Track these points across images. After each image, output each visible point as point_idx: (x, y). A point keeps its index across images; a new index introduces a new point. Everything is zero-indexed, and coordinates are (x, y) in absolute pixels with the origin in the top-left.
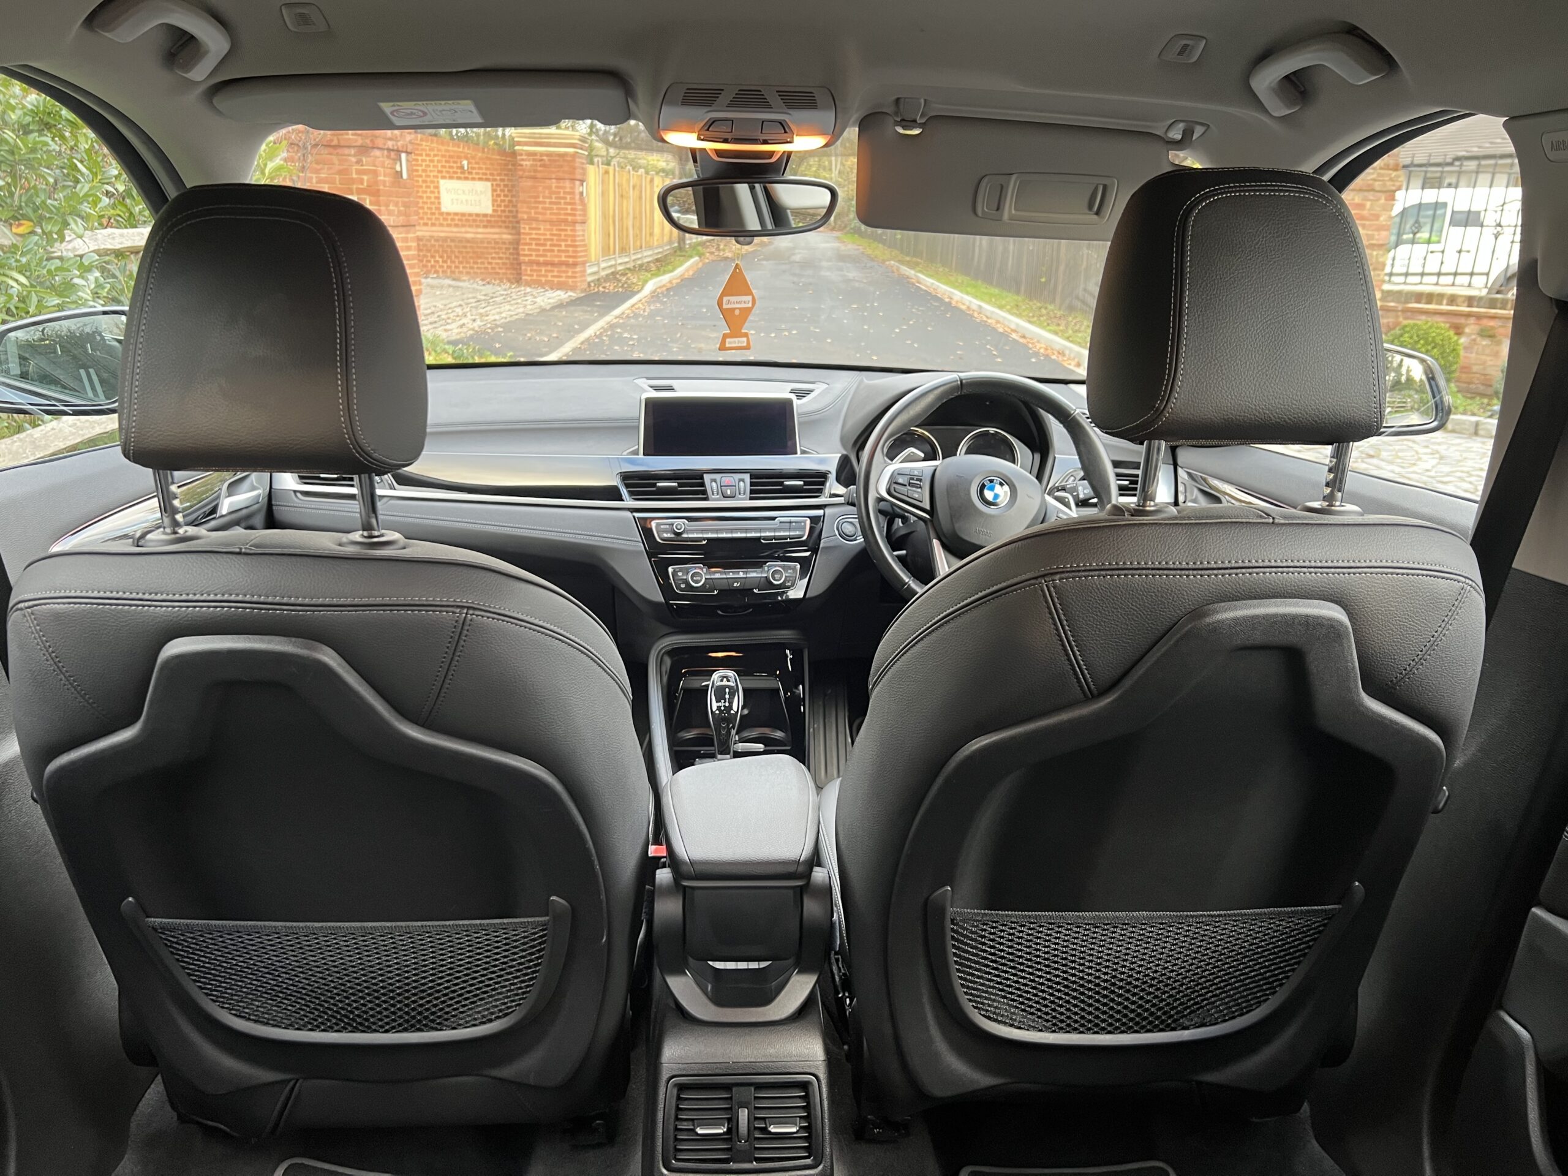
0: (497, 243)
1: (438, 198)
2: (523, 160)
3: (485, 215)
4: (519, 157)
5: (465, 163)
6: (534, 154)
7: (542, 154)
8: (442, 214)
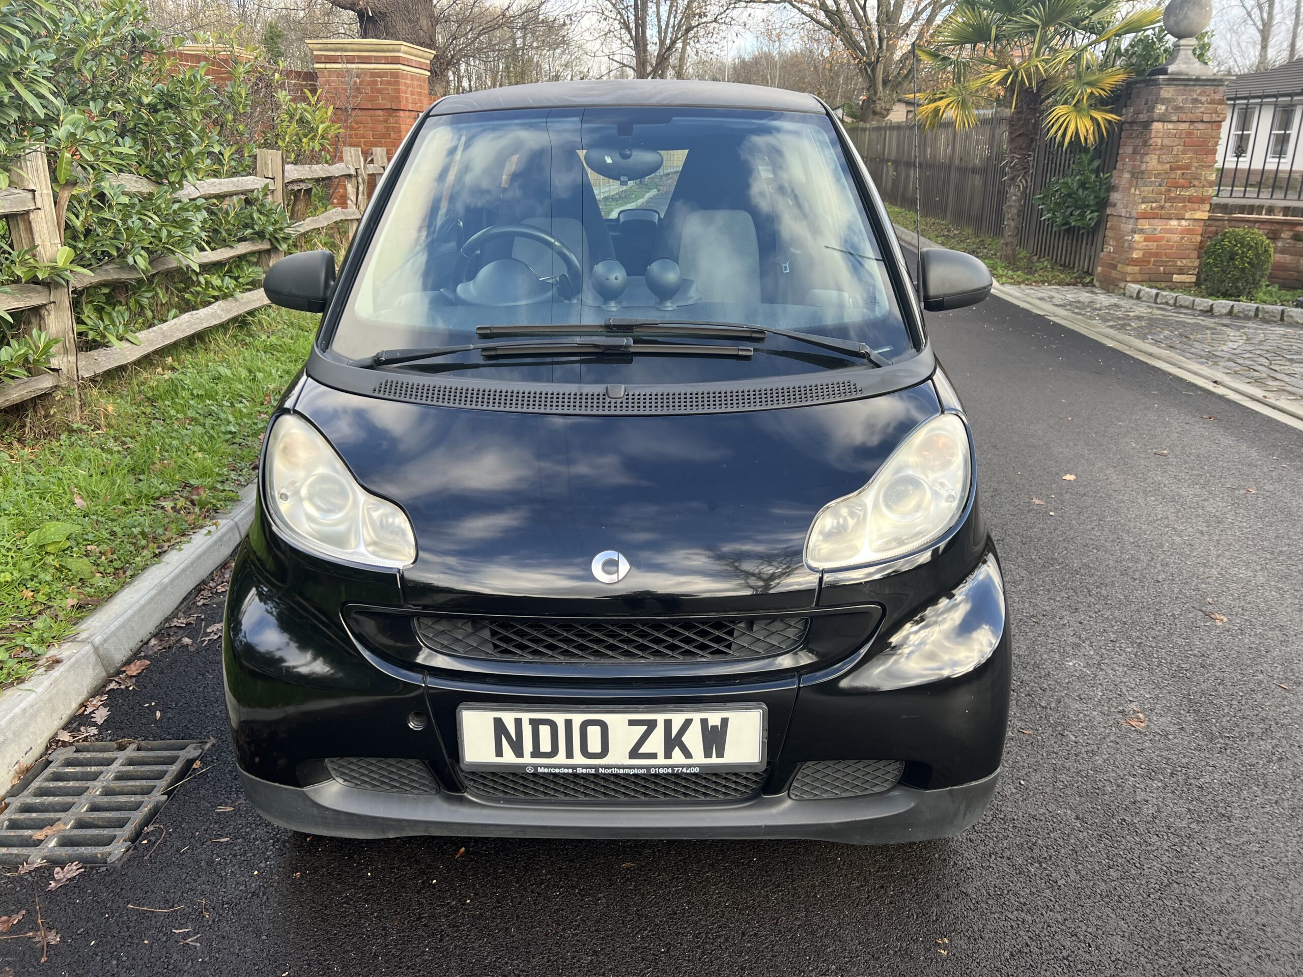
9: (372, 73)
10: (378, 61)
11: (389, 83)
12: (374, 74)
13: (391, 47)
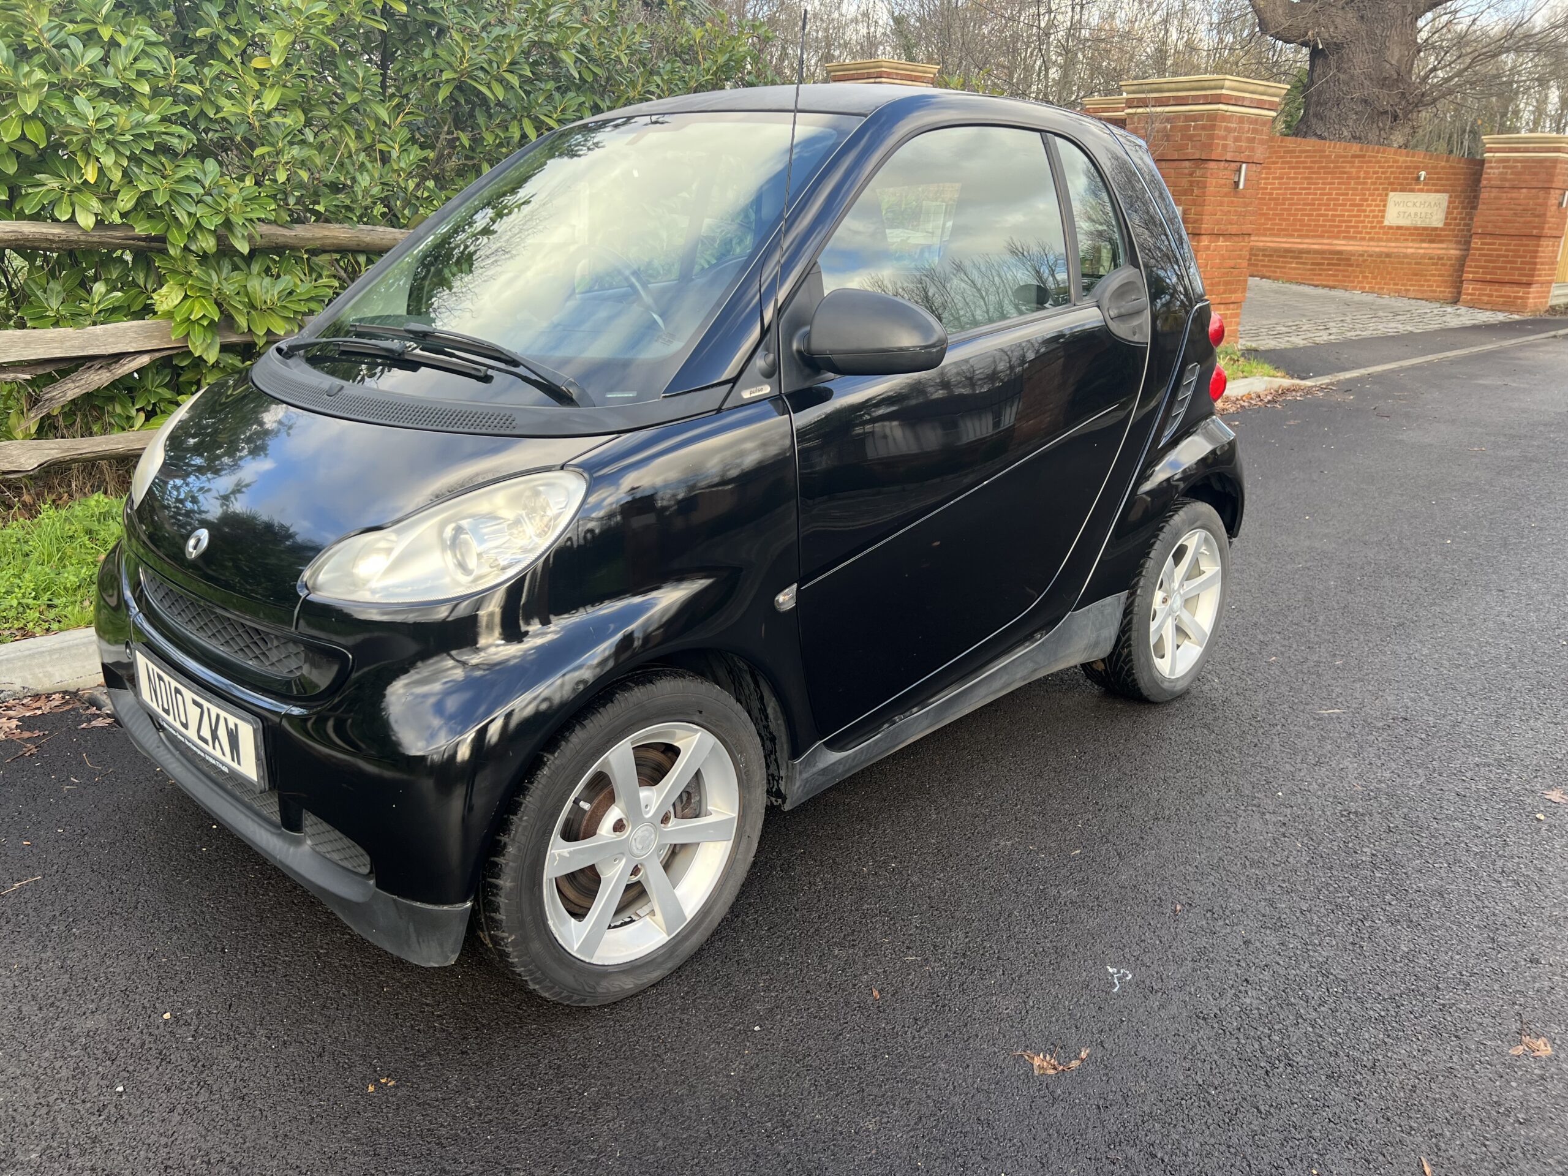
0: (1442, 259)
1: (1384, 211)
2: (1491, 168)
3: (1436, 229)
4: (1486, 165)
5: (1423, 173)
6: (1507, 160)
7: (1516, 160)
8: (1384, 227)
9: (1186, 116)
10: (1196, 101)
11: (1204, 128)
12: (1189, 117)
13: (1213, 83)
